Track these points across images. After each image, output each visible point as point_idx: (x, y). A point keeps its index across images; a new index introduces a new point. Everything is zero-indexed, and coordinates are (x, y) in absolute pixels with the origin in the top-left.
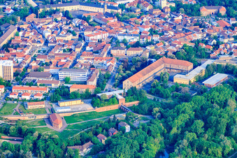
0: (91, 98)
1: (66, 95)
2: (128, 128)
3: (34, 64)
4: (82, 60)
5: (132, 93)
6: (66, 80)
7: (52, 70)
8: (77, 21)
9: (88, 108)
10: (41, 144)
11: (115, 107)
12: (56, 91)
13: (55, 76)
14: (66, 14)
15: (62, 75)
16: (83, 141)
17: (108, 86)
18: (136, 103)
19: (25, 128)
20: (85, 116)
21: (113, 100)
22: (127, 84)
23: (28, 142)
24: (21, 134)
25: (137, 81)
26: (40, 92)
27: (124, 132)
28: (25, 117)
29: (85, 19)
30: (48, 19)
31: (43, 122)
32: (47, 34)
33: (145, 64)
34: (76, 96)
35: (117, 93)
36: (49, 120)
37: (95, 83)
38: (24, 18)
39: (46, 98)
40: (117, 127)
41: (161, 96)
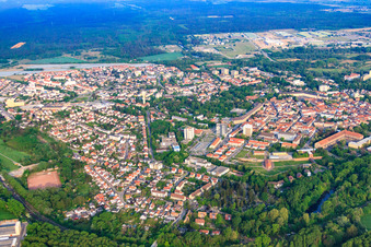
0: (293, 152)
1: (278, 148)
2: (309, 174)
3: (266, 128)
4: (295, 128)
5: (319, 151)
6: (282, 139)
7: (275, 132)
8: (299, 103)
9: (290, 158)
10: (253, 178)
11: (307, 159)
12: (273, 146)
13: (276, 135)
14: (294, 98)
15: (280, 136)
16: (279, 179)
17: (306, 145)
18: (320, 158)
19: (246, 167)
20: (287, 163)
21: (306, 154)
22: (317, 145)
23: (246, 176)
24: (244, 170)
25: (324, 144)
26: (263, 146)
27: (306, 175)
28: (252, 160)
29: (305, 102)
30: (283, 101)
31: (260, 164)
32: (280, 109)
33: (333, 133)
34: (283, 150)
35: (309, 151)
36: (264, 163)
37: (298, 142)
38: (269, 99)
39: (267, 149)
40: (303, 172)
41: (337, 155)
